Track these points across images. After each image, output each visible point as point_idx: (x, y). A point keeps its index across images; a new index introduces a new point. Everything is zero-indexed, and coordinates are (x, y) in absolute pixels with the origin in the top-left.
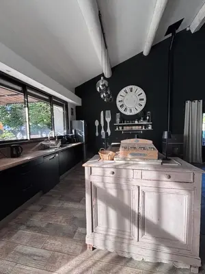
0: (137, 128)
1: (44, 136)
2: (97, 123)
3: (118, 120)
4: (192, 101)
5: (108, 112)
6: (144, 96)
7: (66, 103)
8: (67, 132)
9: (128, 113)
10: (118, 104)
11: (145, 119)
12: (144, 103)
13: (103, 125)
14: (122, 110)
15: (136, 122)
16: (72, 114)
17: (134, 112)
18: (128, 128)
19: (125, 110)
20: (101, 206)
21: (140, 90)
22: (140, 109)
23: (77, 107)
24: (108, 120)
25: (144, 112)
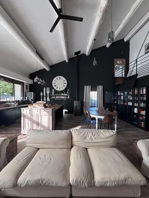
0: (62, 97)
1: (8, 100)
2: (41, 94)
3: (53, 93)
4: (87, 85)
5: (48, 89)
6: (66, 82)
7: (23, 83)
8: (23, 99)
9: (58, 90)
10: (53, 85)
11: (66, 93)
12: (66, 85)
13: (45, 95)
14: (55, 88)
15: (62, 94)
16: (27, 88)
17: (61, 89)
18: (58, 97)
19: (57, 88)
20: (27, 121)
21: (64, 79)
22: (64, 88)
23: (30, 85)
24: (48, 92)
25: (66, 90)
